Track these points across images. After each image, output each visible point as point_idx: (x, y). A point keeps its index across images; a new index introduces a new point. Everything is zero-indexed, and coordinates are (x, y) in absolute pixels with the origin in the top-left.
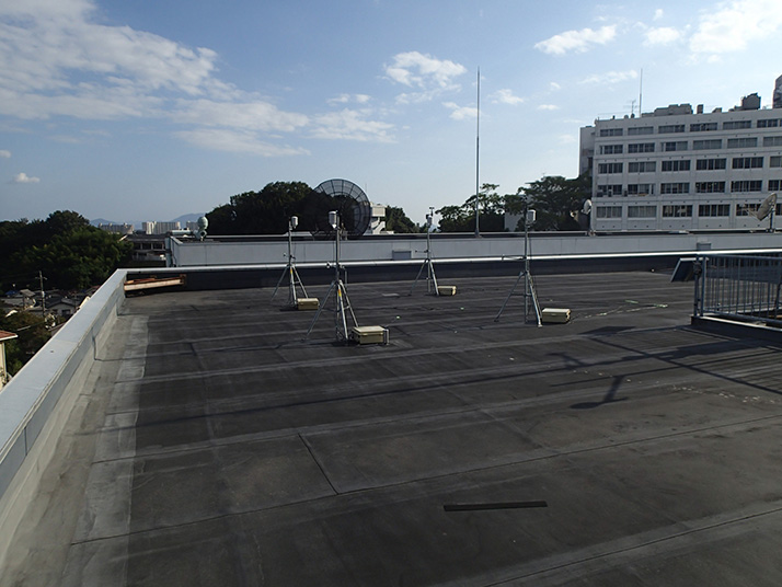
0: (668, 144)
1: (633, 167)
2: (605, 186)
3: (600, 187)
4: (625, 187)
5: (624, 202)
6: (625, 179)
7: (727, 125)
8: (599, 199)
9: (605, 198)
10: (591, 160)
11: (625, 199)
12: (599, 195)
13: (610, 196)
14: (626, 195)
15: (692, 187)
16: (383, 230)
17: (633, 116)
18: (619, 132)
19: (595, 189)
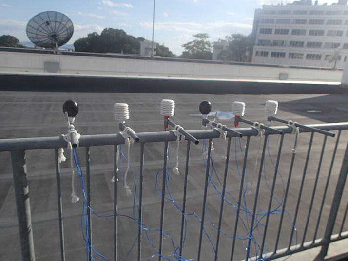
0: (297, 20)
1: (278, 31)
2: (262, 41)
3: (260, 41)
4: (272, 42)
5: (270, 50)
6: (273, 37)
7: (329, 13)
8: (258, 46)
9: (261, 47)
10: (257, 26)
11: (271, 48)
13: (263, 45)
14: (271, 46)
15: (305, 44)
16: (155, 55)
17: (282, 4)
18: (273, 12)
19: (257, 42)
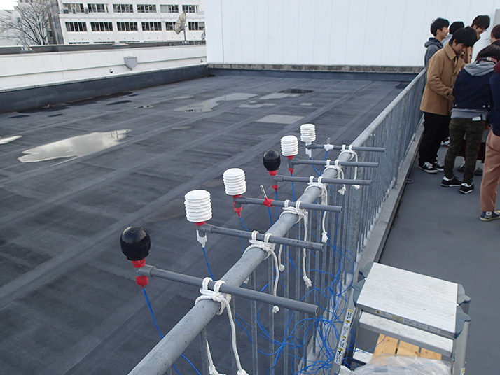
2: (69, 5)
3: (65, 5)
4: (85, 6)
5: (88, 19)
8: (66, 15)
9: (71, 15)
11: (87, 16)
12: (66, 12)
13: (74, 13)
14: (87, 13)
15: (135, 8)
19: (61, 7)
